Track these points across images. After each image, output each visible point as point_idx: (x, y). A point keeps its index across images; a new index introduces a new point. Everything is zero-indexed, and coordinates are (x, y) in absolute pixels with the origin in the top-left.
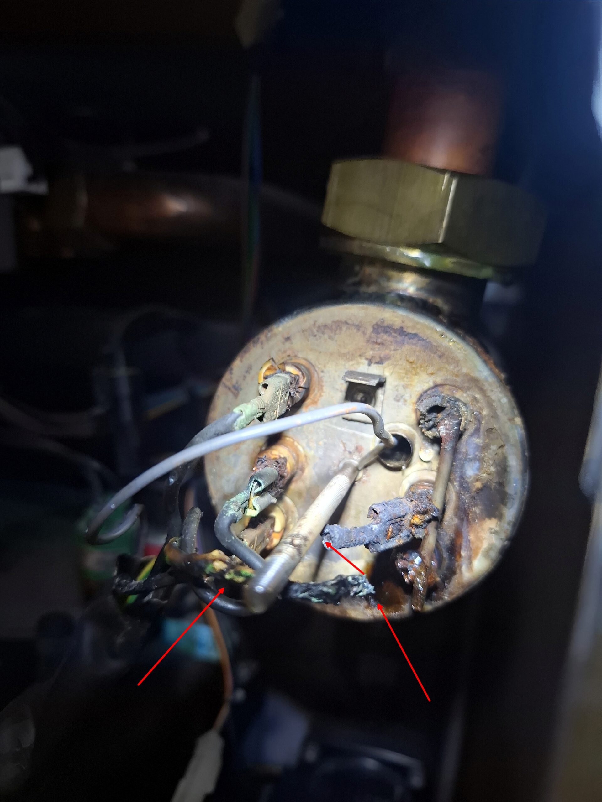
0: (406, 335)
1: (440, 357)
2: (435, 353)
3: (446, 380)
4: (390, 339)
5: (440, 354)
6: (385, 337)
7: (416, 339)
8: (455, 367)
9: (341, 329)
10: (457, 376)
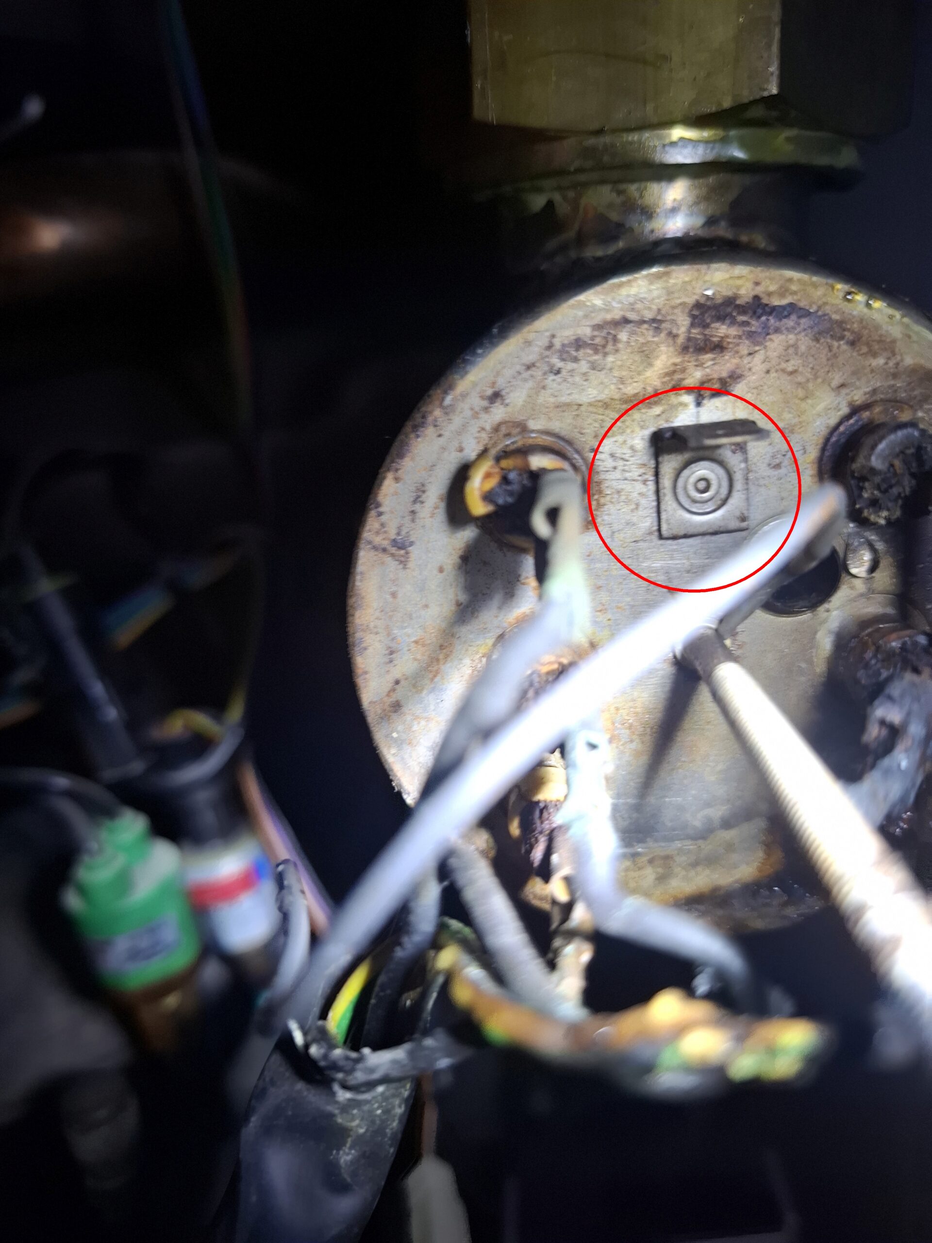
0: (770, 314)
1: (852, 344)
2: (842, 338)
3: (874, 391)
4: (733, 331)
5: (851, 338)
6: (722, 330)
7: (794, 317)
8: (889, 358)
9: (615, 340)
10: (895, 376)
